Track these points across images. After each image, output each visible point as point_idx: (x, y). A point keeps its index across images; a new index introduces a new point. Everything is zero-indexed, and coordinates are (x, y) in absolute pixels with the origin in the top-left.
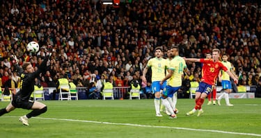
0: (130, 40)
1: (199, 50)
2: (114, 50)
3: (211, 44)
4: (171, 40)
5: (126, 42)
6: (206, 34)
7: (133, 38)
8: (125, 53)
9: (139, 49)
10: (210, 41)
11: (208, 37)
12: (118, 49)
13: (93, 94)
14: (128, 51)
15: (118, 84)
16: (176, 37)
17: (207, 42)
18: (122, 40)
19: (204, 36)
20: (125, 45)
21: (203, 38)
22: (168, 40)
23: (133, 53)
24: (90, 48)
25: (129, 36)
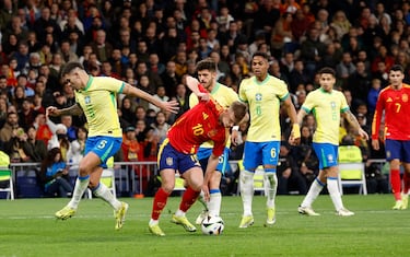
0: (162, 27)
1: (363, 54)
2: (117, 54)
3: (397, 38)
4: (280, 25)
5: (152, 31)
6: (381, 7)
7: (171, 19)
8: (149, 65)
9: (188, 52)
10: (394, 28)
11: (387, 16)
12: (127, 52)
13: (58, 184)
14: (155, 58)
15: (127, 152)
16: (294, 15)
17: (387, 29)
18: (138, 26)
19: (377, 14)
20: (147, 40)
21: (373, 20)
22: (273, 25)
23: (172, 64)
24: (47, 49)
25: (160, 14)
